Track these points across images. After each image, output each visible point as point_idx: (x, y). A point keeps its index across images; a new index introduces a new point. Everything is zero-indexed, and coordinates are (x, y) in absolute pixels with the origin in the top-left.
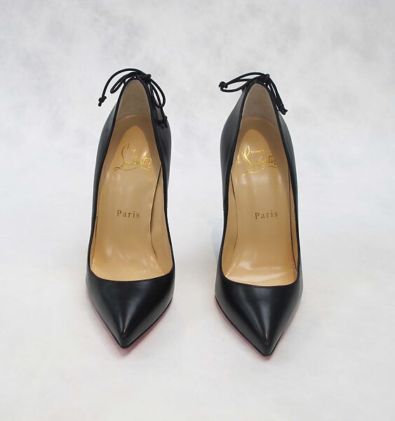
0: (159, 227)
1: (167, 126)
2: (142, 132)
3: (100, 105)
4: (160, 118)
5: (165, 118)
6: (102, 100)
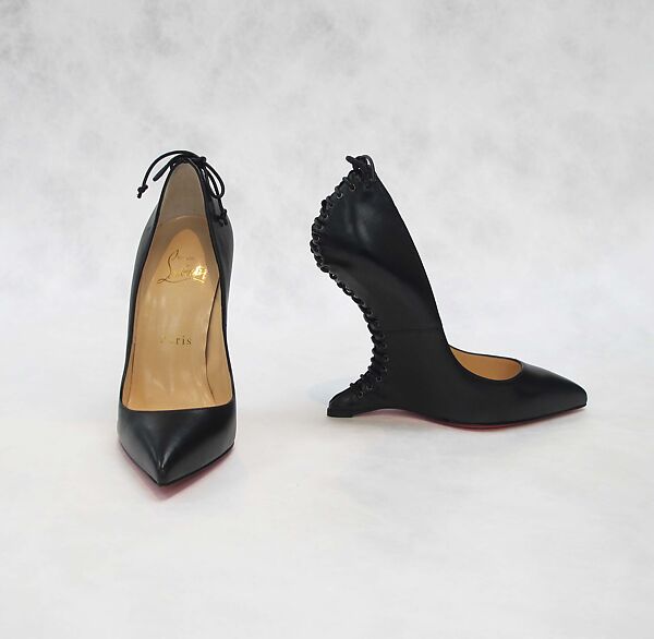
0: (216, 356)
1: (227, 222)
3: (139, 196)
4: (218, 213)
5: (224, 212)
6: (142, 189)
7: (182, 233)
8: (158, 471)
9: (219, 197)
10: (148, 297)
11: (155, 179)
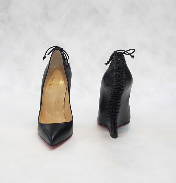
0: (67, 107)
2: (60, 72)
3: (43, 60)
4: (67, 64)
5: (69, 64)
6: (44, 58)
7: (56, 71)
8: (50, 142)
9: (67, 60)
10: (46, 90)
11: (48, 55)
